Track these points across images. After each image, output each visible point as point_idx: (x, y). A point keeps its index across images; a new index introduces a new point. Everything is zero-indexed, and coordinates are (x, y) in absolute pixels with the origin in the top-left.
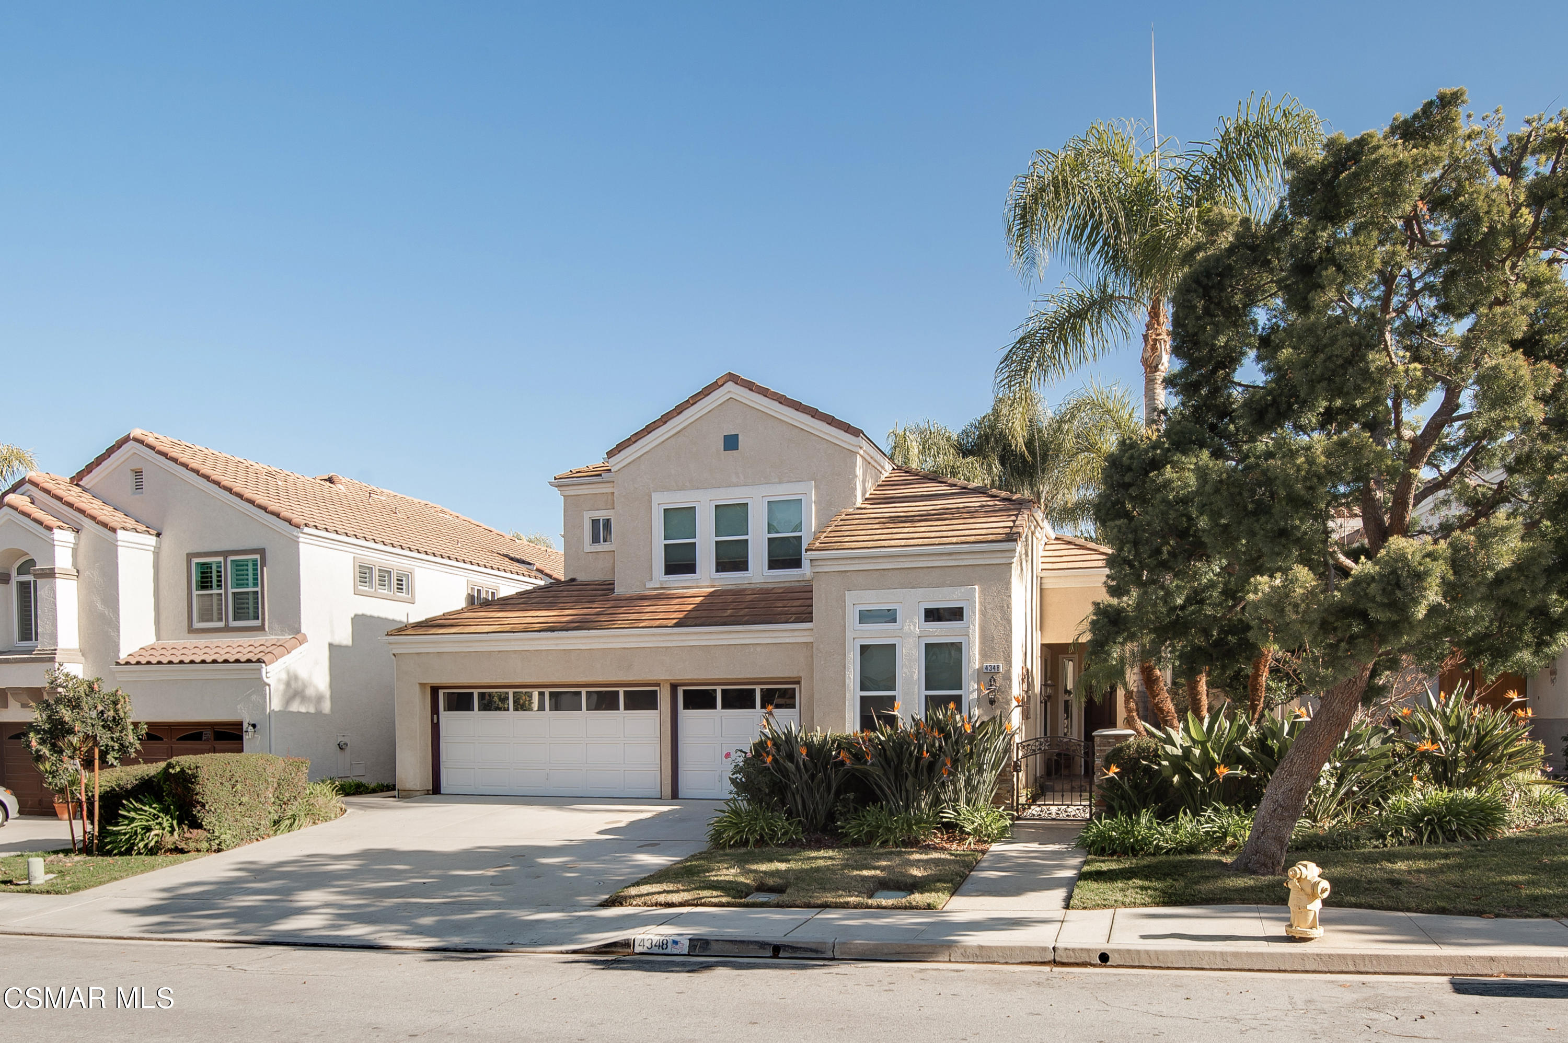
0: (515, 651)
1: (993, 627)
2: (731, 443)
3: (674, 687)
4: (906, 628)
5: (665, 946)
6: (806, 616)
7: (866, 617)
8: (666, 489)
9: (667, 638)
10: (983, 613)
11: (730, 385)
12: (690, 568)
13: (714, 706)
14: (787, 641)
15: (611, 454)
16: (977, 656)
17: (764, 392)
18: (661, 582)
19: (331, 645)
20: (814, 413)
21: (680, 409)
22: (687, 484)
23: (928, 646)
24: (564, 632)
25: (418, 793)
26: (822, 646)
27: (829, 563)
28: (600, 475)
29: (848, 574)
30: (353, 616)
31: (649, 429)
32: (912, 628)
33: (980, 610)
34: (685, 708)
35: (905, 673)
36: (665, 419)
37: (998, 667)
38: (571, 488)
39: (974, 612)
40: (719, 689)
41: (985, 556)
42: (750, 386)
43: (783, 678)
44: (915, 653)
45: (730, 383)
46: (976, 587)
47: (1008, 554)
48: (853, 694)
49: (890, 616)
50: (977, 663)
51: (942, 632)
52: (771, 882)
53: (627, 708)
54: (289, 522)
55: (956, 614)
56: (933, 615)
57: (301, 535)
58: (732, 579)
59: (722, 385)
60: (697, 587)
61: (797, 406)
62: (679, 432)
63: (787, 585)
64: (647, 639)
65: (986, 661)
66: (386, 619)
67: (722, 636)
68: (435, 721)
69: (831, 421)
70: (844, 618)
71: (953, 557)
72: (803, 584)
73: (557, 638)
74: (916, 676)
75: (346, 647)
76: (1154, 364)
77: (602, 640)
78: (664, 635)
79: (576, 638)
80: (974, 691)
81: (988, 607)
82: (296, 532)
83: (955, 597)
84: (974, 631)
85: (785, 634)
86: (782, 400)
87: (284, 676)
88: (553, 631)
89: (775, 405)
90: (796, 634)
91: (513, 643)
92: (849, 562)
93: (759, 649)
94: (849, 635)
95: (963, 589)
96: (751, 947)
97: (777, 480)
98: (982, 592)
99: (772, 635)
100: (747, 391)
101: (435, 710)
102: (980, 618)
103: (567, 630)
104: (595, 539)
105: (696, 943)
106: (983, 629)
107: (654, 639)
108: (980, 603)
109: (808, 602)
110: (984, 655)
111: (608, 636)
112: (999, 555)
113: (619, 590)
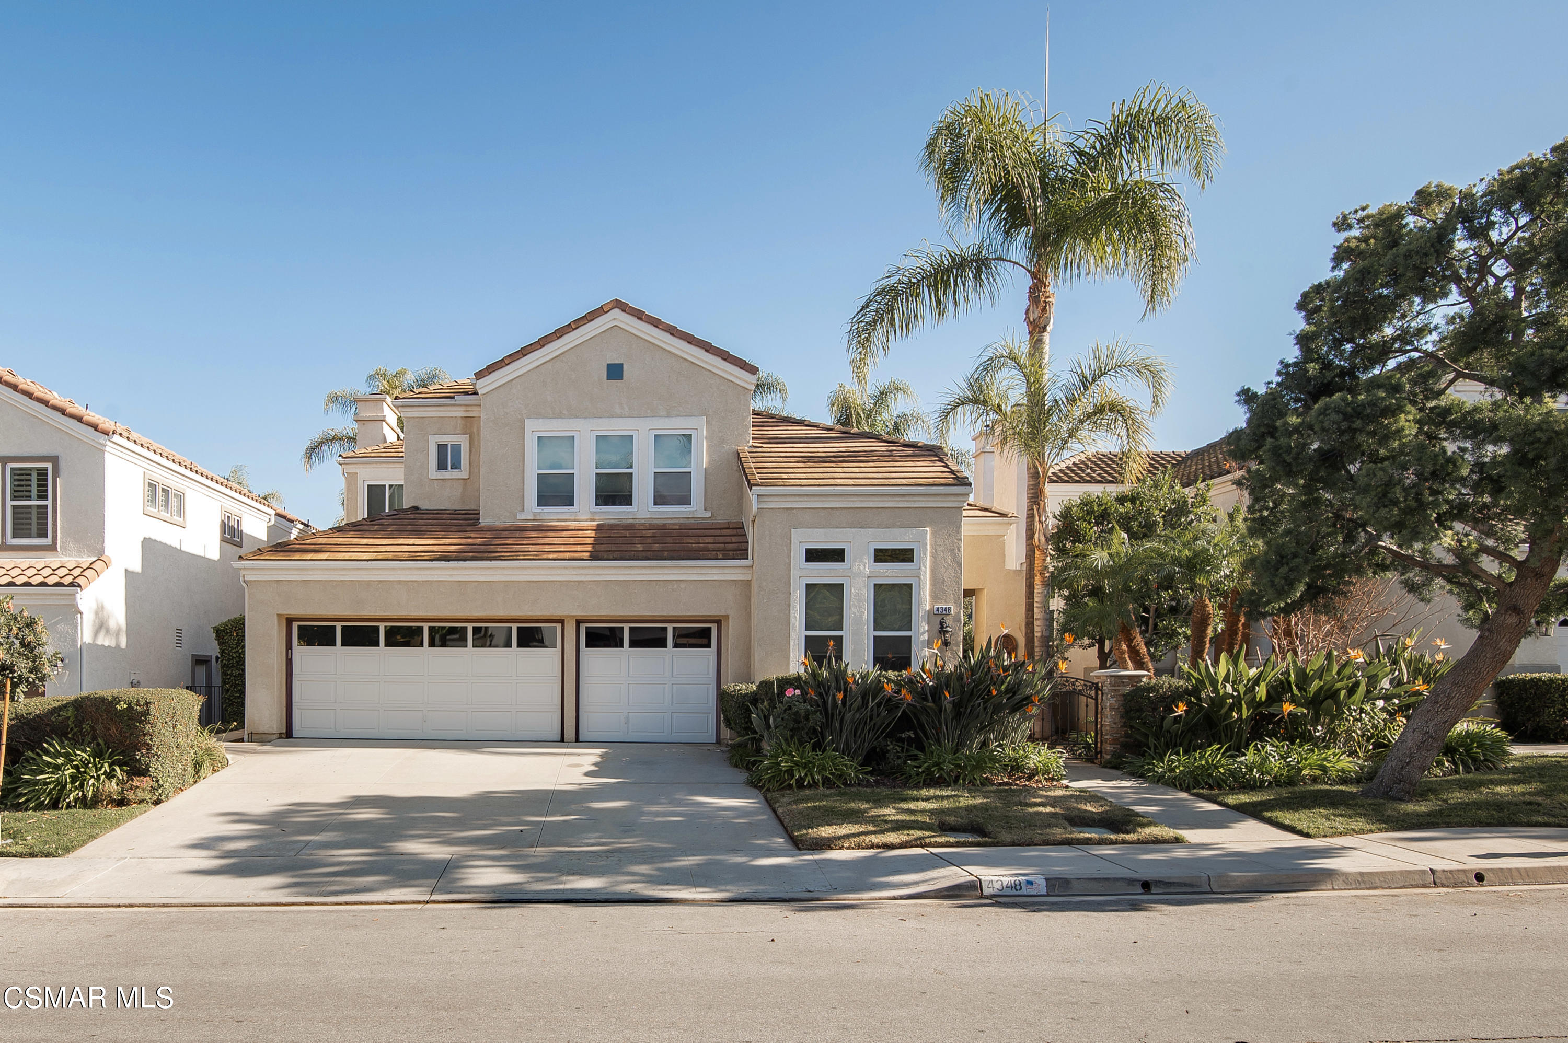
0: (400, 582)
1: (943, 570)
2: (615, 372)
3: (579, 622)
4: (855, 569)
5: (1018, 887)
6: (741, 552)
7: (813, 555)
8: (539, 415)
9: (582, 571)
10: (934, 556)
11: (616, 312)
12: (568, 501)
13: (621, 645)
14: (716, 578)
15: (479, 375)
16: (928, 598)
17: (656, 323)
18: (535, 514)
19: (126, 570)
20: (707, 347)
21: (560, 333)
22: (565, 412)
23: (877, 587)
24: (461, 562)
25: (275, 737)
26: (764, 584)
27: (776, 499)
28: (453, 398)
29: (795, 511)
30: (142, 539)
31: (524, 352)
32: (862, 567)
33: (932, 553)
34: (587, 646)
35: (854, 613)
36: (542, 342)
37: (950, 609)
38: (415, 409)
39: (925, 554)
40: (626, 627)
41: (938, 498)
42: (639, 315)
43: (702, 616)
44: (865, 592)
45: (616, 310)
46: (928, 529)
47: (961, 498)
48: (798, 632)
49: (837, 555)
50: (928, 605)
51: (892, 573)
52: (951, 820)
53: (520, 645)
54: (95, 427)
55: (905, 556)
56: (882, 556)
57: (109, 443)
58: (614, 513)
59: (608, 311)
60: (575, 520)
61: (690, 339)
62: (557, 356)
63: (682, 521)
64: (559, 572)
65: (936, 602)
66: (166, 544)
67: (644, 571)
68: (290, 657)
69: (725, 356)
70: (789, 556)
71: (907, 498)
72: (693, 521)
73: (453, 569)
74: (865, 617)
75: (138, 573)
76: (1042, 325)
77: (506, 572)
78: (579, 568)
79: (477, 568)
80: (924, 632)
81: (939, 549)
82: (102, 439)
83: (907, 539)
84: (925, 573)
85: (714, 571)
86: (672, 331)
87: (94, 606)
88: (449, 561)
89: (666, 337)
90: (726, 571)
91: (399, 572)
92: (797, 499)
93: (683, 586)
94: (794, 573)
95: (914, 531)
96: (1118, 884)
97: (665, 413)
98: (934, 534)
99: (699, 571)
100: (635, 319)
101: (289, 646)
102: (931, 560)
103: (465, 560)
104: (442, 466)
105: (1053, 882)
106: (934, 571)
107: (567, 572)
108: (931, 545)
109: (741, 539)
110: (935, 597)
111: (513, 568)
112: (953, 498)
113: (484, 521)
